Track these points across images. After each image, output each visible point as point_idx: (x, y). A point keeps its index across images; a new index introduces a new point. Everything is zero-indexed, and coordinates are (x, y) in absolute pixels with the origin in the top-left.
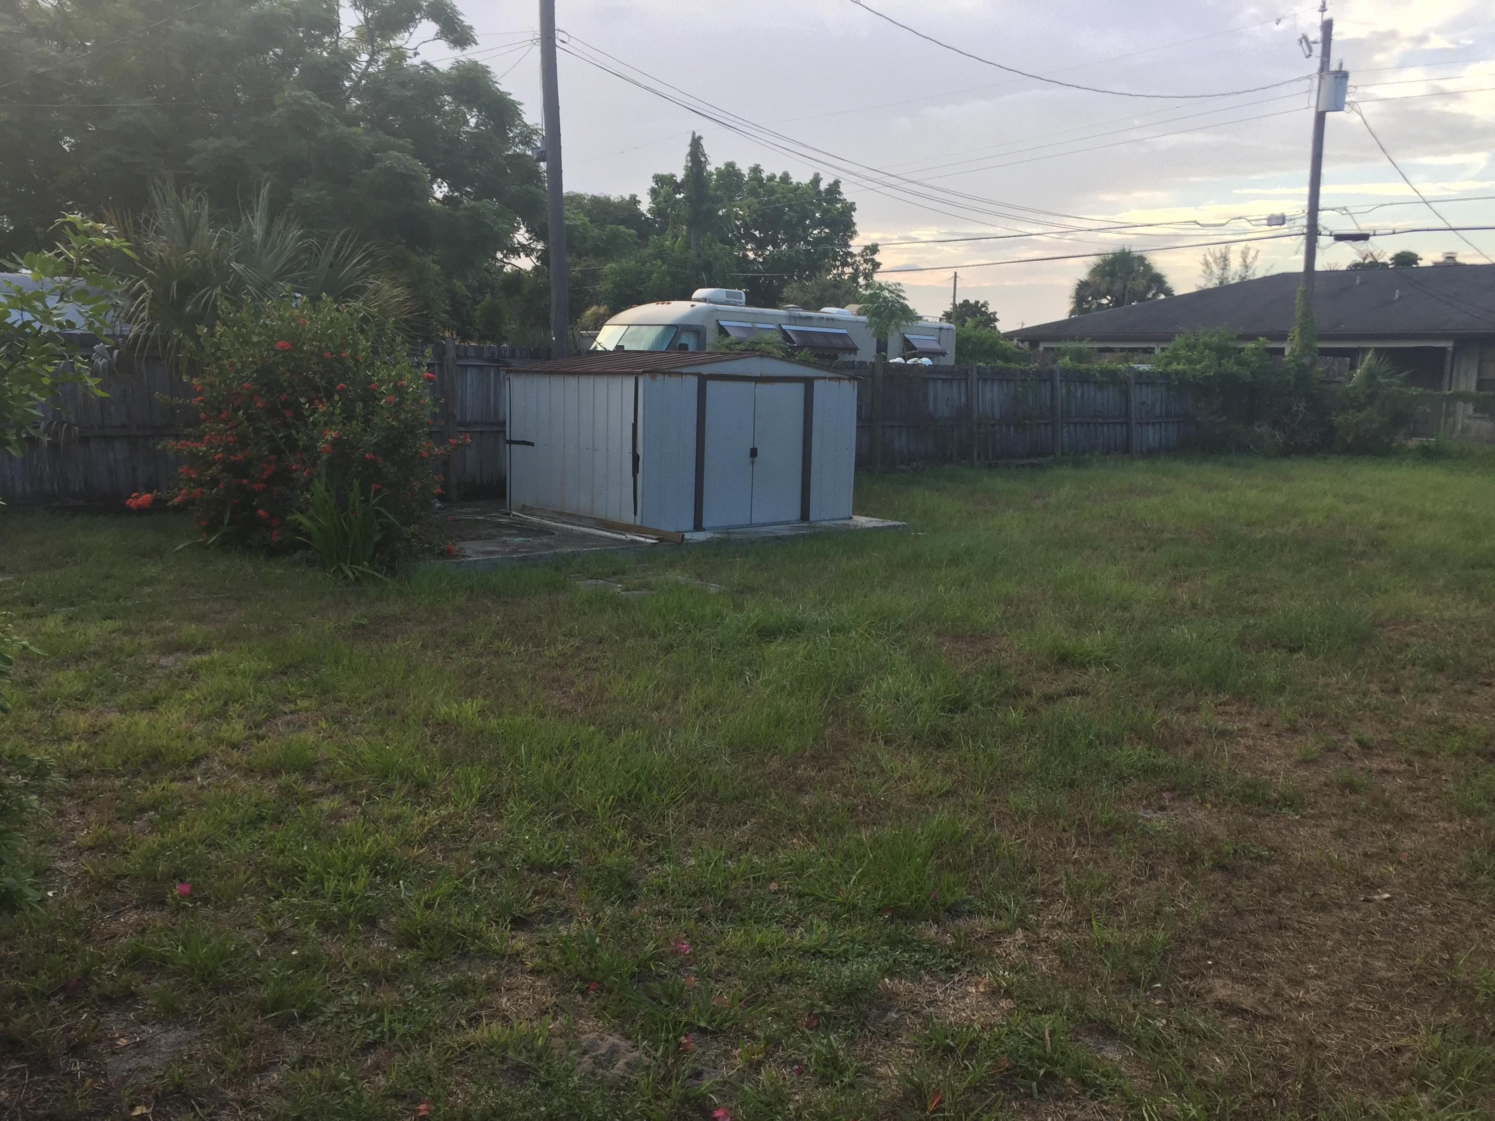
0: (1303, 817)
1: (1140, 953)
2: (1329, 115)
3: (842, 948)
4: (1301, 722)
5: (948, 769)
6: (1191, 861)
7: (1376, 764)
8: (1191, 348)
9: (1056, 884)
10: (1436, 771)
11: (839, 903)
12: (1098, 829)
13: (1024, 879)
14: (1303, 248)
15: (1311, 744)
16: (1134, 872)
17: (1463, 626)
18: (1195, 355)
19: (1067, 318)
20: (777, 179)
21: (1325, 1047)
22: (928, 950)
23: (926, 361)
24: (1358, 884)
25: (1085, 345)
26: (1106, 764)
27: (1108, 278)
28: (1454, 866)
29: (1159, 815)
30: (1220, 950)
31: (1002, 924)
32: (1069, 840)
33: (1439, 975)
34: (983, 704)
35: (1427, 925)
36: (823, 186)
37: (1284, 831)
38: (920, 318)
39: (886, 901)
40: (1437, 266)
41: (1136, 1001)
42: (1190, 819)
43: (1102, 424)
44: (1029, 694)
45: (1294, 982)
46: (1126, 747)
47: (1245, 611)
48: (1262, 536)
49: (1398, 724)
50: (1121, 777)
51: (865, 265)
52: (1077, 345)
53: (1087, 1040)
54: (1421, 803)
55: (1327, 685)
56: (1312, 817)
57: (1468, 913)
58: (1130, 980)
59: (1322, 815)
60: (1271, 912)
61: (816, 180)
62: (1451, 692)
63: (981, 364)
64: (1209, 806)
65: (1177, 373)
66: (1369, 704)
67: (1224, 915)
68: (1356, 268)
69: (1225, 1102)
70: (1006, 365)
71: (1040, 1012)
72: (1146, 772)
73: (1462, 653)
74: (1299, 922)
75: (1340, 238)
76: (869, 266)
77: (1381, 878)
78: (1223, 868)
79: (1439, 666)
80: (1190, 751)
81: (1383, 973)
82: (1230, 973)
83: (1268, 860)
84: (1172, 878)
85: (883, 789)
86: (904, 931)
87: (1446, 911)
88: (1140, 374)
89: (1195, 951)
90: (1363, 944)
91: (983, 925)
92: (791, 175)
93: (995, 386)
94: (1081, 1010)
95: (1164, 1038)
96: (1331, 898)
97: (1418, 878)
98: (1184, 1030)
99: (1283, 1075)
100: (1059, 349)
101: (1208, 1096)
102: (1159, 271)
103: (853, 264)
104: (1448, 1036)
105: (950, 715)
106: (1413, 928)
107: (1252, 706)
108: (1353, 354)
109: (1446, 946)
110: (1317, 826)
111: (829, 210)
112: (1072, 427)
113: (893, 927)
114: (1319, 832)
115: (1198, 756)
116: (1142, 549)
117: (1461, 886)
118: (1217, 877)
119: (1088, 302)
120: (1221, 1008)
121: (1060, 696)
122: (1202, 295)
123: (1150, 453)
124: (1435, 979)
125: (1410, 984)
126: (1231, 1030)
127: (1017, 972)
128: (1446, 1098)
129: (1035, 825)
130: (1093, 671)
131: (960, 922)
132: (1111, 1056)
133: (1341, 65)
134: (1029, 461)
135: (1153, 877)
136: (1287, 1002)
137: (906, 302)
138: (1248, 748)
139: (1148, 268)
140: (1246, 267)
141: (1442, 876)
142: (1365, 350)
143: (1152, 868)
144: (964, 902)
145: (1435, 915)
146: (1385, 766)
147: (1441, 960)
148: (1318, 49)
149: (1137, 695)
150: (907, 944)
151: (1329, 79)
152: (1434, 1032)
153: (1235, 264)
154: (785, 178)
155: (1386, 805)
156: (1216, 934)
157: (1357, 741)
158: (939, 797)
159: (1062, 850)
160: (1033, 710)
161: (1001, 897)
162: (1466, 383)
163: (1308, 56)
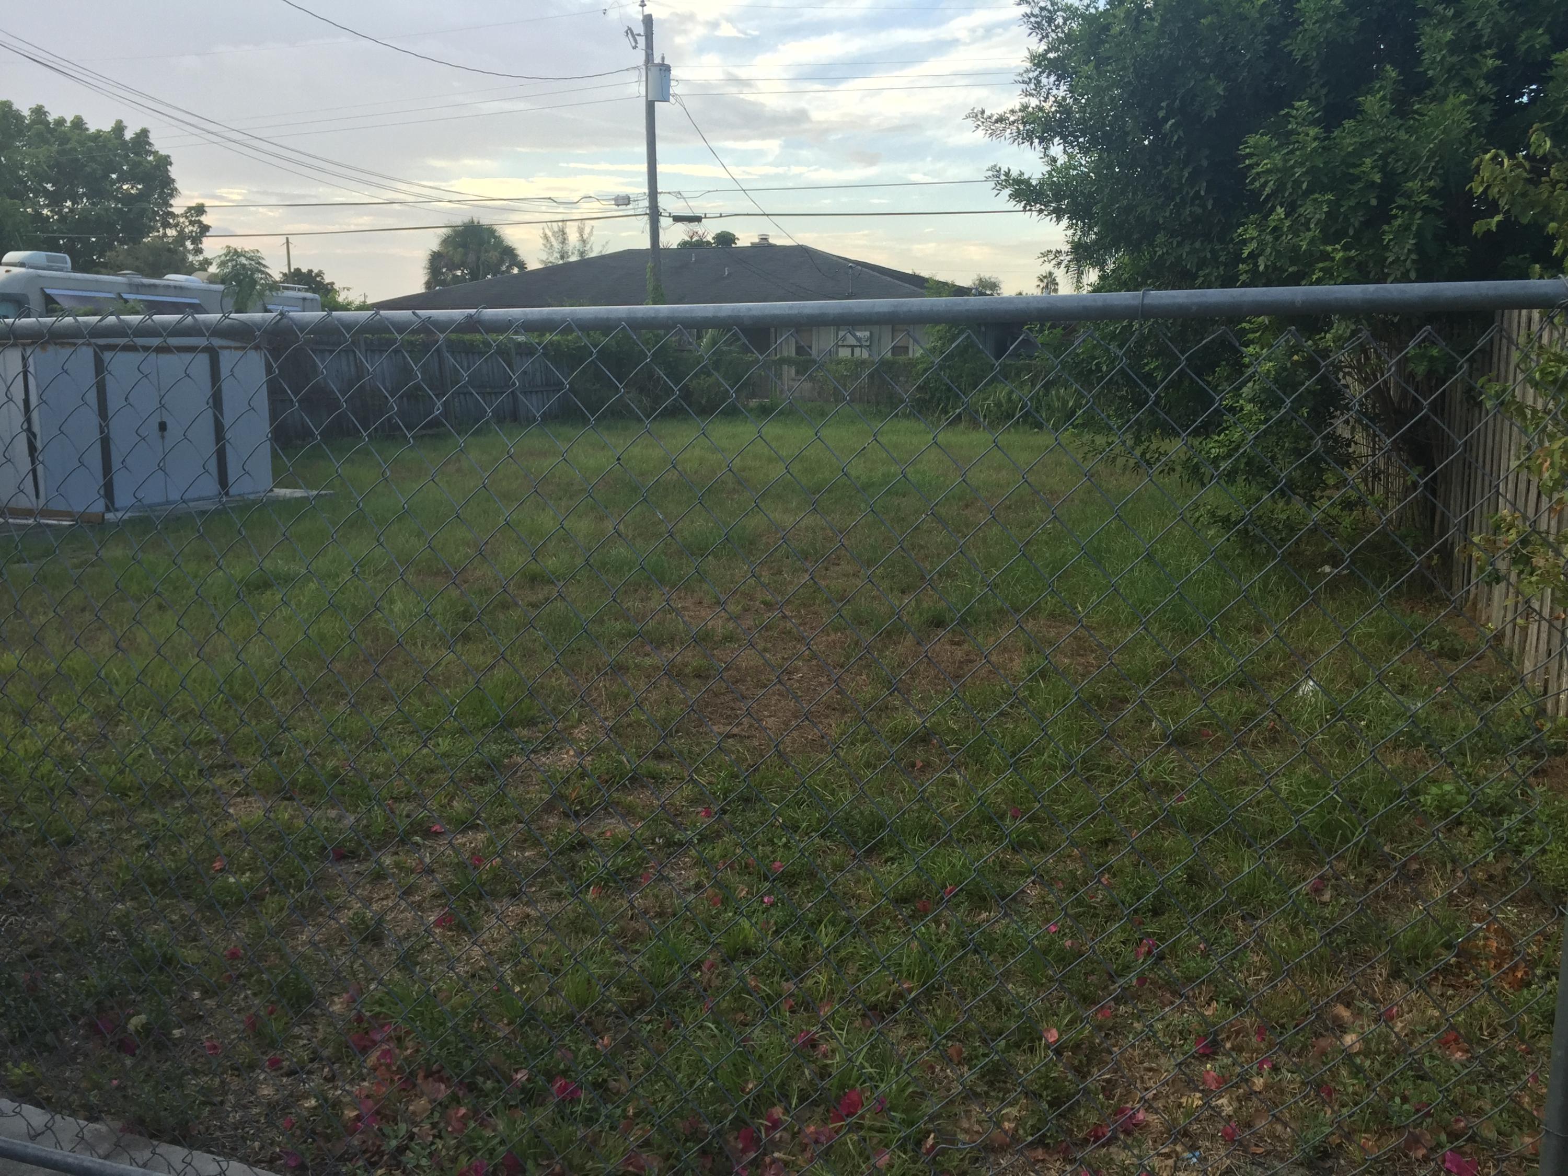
1: (664, 719)
2: (657, 105)
7: (777, 614)
14: (648, 225)
19: (423, 290)
20: (68, 124)
22: (526, 742)
24: (783, 672)
27: (460, 249)
30: (711, 713)
31: (569, 724)
35: (826, 686)
36: (128, 135)
37: (731, 654)
40: (754, 246)
43: (490, 394)
45: (758, 720)
49: (786, 590)
51: (191, 228)
54: (809, 631)
57: (847, 677)
60: (735, 692)
61: (119, 128)
65: (555, 344)
67: (708, 698)
68: (684, 245)
74: (753, 694)
75: (677, 219)
76: (195, 228)
77: (796, 668)
78: (699, 676)
82: (720, 723)
83: (726, 668)
84: (669, 686)
88: (519, 344)
91: (555, 726)
92: (85, 120)
93: (384, 357)
97: (817, 665)
102: (510, 244)
103: (176, 225)
111: (140, 163)
112: (462, 397)
119: (442, 274)
133: (663, 58)
137: (267, 270)
139: (499, 241)
140: (584, 242)
144: (537, 717)
148: (642, 41)
151: (654, 71)
153: (573, 237)
154: (78, 123)
157: (762, 603)
162: (790, 351)
163: (635, 48)
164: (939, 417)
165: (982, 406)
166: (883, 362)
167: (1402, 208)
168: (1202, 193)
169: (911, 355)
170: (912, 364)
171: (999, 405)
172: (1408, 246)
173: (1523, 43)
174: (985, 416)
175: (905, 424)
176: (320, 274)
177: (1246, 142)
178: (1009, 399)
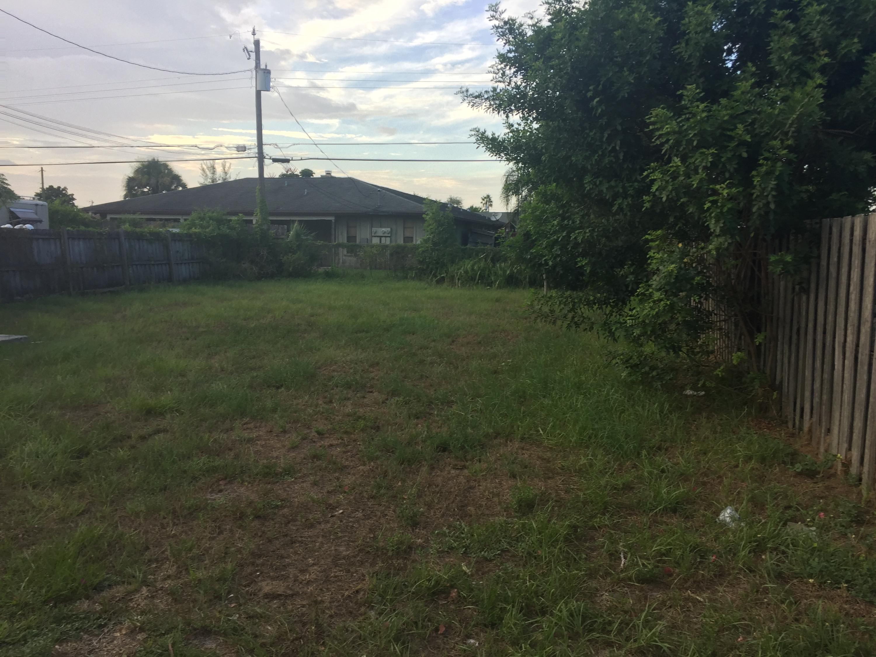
0: (296, 479)
1: (218, 580)
2: (263, 93)
3: (21, 635)
4: (288, 426)
5: (81, 496)
6: (240, 518)
7: (326, 442)
8: (202, 219)
9: (163, 552)
10: (355, 441)
11: (14, 605)
12: (185, 512)
13: (142, 555)
14: (257, 164)
15: (294, 438)
16: (209, 533)
17: (356, 364)
18: (205, 223)
19: (123, 199)
21: (322, 602)
22: (84, 618)
23: (29, 226)
24: (327, 508)
25: (137, 216)
26: (185, 472)
27: (146, 176)
28: (369, 488)
29: (219, 495)
30: (263, 565)
31: (131, 588)
32: (168, 523)
33: (371, 546)
34: (100, 450)
35: (361, 522)
37: (287, 489)
38: (19, 197)
39: (50, 594)
40: (323, 177)
41: (220, 609)
42: (237, 494)
43: (153, 265)
44: (129, 437)
45: (303, 571)
46: (195, 459)
47: (252, 369)
48: (253, 325)
49: (334, 419)
50: (194, 478)
52: (131, 216)
53: (195, 641)
54: (350, 459)
55: (298, 404)
56: (300, 477)
57: (378, 511)
58: (216, 598)
59: (305, 476)
60: (286, 535)
62: (356, 399)
63: (69, 228)
64: (246, 483)
65: (195, 233)
66: (319, 411)
67: (263, 544)
68: (283, 176)
69: (276, 651)
70: (87, 229)
71: (164, 634)
72: (208, 471)
73: (358, 377)
74: (301, 537)
75: (275, 160)
77: (338, 503)
78: (257, 517)
79: (348, 386)
80: (232, 454)
81: (344, 553)
82: (269, 577)
83: (281, 507)
84: (231, 531)
85: (37, 519)
86: (65, 611)
87: (369, 512)
88: (174, 234)
89: (249, 569)
90: (334, 540)
91: (119, 591)
93: (81, 243)
94: (189, 624)
95: (239, 625)
96: (315, 519)
97: (354, 499)
98: (250, 617)
99: (304, 624)
100: (120, 219)
101: (267, 650)
102: (177, 173)
104: (379, 577)
105: (77, 460)
106: (356, 525)
107: (262, 422)
108: (288, 223)
109: (371, 530)
110: (303, 482)
112: (134, 266)
113: (57, 610)
114: (305, 485)
115: (237, 456)
116: (188, 339)
117: (373, 497)
118: (256, 523)
119: (135, 190)
120: (267, 598)
121: (150, 435)
122: (203, 189)
123: (185, 281)
124: (369, 549)
125: (358, 555)
126: (275, 608)
127: (146, 614)
128: (382, 609)
129: (145, 519)
130: (168, 416)
131: (104, 594)
132: (209, 646)
133: (266, 66)
134: (109, 289)
135: (221, 533)
136: (301, 583)
137: (9, 187)
138: (262, 446)
139: (170, 171)
140: (226, 173)
141: (365, 494)
142: (294, 221)
143: (219, 528)
144: (105, 580)
145: (364, 515)
146: (331, 443)
147: (370, 538)
148: (253, 55)
149: (197, 427)
150: (68, 619)
151: (260, 73)
152: (373, 577)
153: (219, 170)
155: (335, 463)
156: (260, 556)
157: (316, 432)
158: (78, 515)
159: (164, 531)
160: (133, 447)
161: (129, 570)
162: (342, 238)
163: (249, 59)
164: (432, 278)
165: (457, 273)
166: (399, 247)
167: (766, 159)
168: (618, 148)
169: (414, 243)
170: (416, 247)
171: (466, 272)
172: (771, 186)
173: (843, 48)
174: (459, 279)
175: (412, 284)
176: (65, 189)
177: (651, 114)
178: (473, 269)
